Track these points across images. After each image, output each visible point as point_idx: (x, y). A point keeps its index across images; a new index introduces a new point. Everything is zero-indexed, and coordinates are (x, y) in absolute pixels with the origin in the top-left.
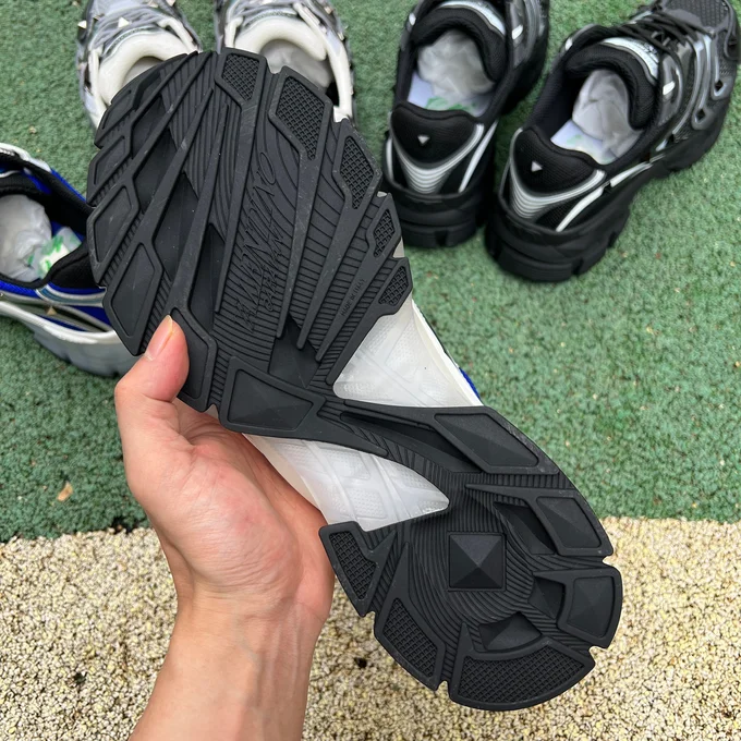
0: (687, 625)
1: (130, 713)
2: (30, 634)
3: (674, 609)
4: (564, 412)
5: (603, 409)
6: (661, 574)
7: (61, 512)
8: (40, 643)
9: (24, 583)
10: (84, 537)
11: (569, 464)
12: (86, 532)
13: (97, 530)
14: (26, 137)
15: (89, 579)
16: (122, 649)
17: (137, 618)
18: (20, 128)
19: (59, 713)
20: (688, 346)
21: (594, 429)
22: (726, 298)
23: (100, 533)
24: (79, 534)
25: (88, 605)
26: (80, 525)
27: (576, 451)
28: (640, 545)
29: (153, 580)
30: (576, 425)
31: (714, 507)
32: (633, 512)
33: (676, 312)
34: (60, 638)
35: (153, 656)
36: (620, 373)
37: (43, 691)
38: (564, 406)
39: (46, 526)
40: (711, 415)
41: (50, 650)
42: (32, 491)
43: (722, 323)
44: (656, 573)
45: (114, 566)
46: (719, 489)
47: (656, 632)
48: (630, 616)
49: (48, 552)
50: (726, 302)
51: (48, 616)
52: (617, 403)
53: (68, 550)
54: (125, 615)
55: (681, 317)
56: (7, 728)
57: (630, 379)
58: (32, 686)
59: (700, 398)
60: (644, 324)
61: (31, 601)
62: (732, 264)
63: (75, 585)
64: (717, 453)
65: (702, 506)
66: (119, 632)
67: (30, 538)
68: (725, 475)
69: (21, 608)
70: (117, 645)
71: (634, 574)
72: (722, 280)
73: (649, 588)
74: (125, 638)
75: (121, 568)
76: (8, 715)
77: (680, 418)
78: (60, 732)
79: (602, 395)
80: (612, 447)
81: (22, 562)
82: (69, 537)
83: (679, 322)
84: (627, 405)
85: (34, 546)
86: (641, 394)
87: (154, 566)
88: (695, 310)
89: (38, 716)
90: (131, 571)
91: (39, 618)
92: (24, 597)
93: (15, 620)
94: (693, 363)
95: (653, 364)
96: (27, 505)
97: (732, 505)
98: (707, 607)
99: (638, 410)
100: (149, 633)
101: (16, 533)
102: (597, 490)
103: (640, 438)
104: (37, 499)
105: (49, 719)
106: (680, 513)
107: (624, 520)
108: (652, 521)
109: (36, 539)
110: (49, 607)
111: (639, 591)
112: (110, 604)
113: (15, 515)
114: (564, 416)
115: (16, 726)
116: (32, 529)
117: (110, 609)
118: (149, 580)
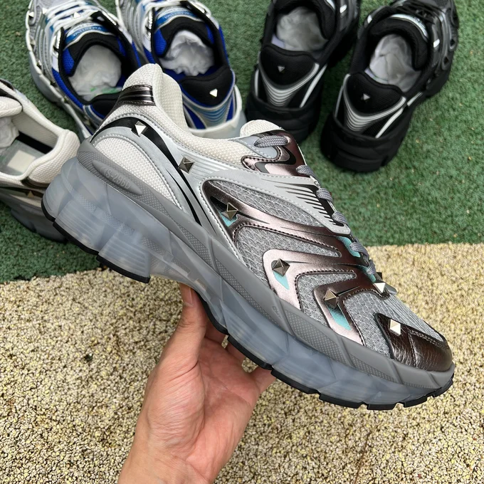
0: (459, 300)
1: (125, 375)
2: (52, 334)
3: (451, 292)
4: (374, 188)
5: (397, 185)
6: (441, 273)
7: (64, 261)
8: (59, 338)
9: (45, 304)
10: (82, 274)
11: (380, 217)
12: (83, 271)
13: (90, 269)
14: (14, 38)
15: (88, 298)
16: (115, 338)
17: (123, 320)
18: (9, 33)
19: (78, 379)
20: (441, 149)
21: (393, 196)
22: (459, 122)
23: (93, 271)
24: (78, 273)
25: (89, 314)
26: (78, 267)
27: (383, 209)
28: (427, 258)
29: (131, 296)
30: (382, 195)
31: (467, 235)
32: (421, 241)
33: (432, 131)
34: (72, 335)
35: (137, 340)
36: (403, 166)
37: (65, 367)
38: (374, 185)
39: (55, 269)
40: (459, 186)
41: (67, 342)
42: (43, 249)
43: (458, 137)
44: (438, 273)
45: (104, 289)
46: (468, 226)
47: (442, 305)
48: (426, 298)
49: (58, 284)
50: (459, 125)
51: (63, 323)
52: (404, 182)
53: (72, 282)
54: (115, 318)
55: (435, 134)
56: (43, 391)
57: (410, 168)
58: (57, 364)
59: (451, 177)
60: (415, 139)
61: (50, 314)
62: (460, 105)
63: (79, 303)
64: (464, 206)
65: (459, 236)
66: (112, 328)
67: (46, 277)
68: (470, 219)
69: (44, 318)
70: (111, 336)
71: (426, 274)
72: (456, 113)
73: (435, 281)
74: (116, 331)
75: (109, 291)
76: (43, 383)
77: (442, 188)
78: (80, 390)
79: (395, 178)
80: (404, 206)
81: (41, 291)
82: (72, 275)
83: (434, 137)
84: (410, 182)
85: (48, 282)
86: (418, 176)
87: (131, 288)
88: (443, 130)
89: (63, 382)
90: (116, 292)
91: (57, 324)
92: (46, 312)
93: (41, 326)
94: (445, 159)
95: (422, 160)
96: (41, 257)
97: (476, 234)
98: (469, 289)
99: (417, 185)
100: (132, 327)
101: (35, 275)
102: (398, 230)
103: (420, 201)
104: (47, 253)
105: (71, 383)
106: (448, 240)
107: (416, 245)
108: (432, 245)
109: (49, 277)
110: (63, 317)
111: (429, 283)
112: (104, 312)
113: (33, 263)
114: (374, 191)
115: (49, 389)
116: (46, 272)
117: (104, 315)
118: (128, 296)
